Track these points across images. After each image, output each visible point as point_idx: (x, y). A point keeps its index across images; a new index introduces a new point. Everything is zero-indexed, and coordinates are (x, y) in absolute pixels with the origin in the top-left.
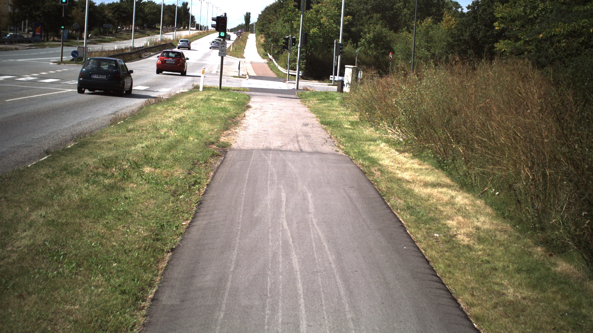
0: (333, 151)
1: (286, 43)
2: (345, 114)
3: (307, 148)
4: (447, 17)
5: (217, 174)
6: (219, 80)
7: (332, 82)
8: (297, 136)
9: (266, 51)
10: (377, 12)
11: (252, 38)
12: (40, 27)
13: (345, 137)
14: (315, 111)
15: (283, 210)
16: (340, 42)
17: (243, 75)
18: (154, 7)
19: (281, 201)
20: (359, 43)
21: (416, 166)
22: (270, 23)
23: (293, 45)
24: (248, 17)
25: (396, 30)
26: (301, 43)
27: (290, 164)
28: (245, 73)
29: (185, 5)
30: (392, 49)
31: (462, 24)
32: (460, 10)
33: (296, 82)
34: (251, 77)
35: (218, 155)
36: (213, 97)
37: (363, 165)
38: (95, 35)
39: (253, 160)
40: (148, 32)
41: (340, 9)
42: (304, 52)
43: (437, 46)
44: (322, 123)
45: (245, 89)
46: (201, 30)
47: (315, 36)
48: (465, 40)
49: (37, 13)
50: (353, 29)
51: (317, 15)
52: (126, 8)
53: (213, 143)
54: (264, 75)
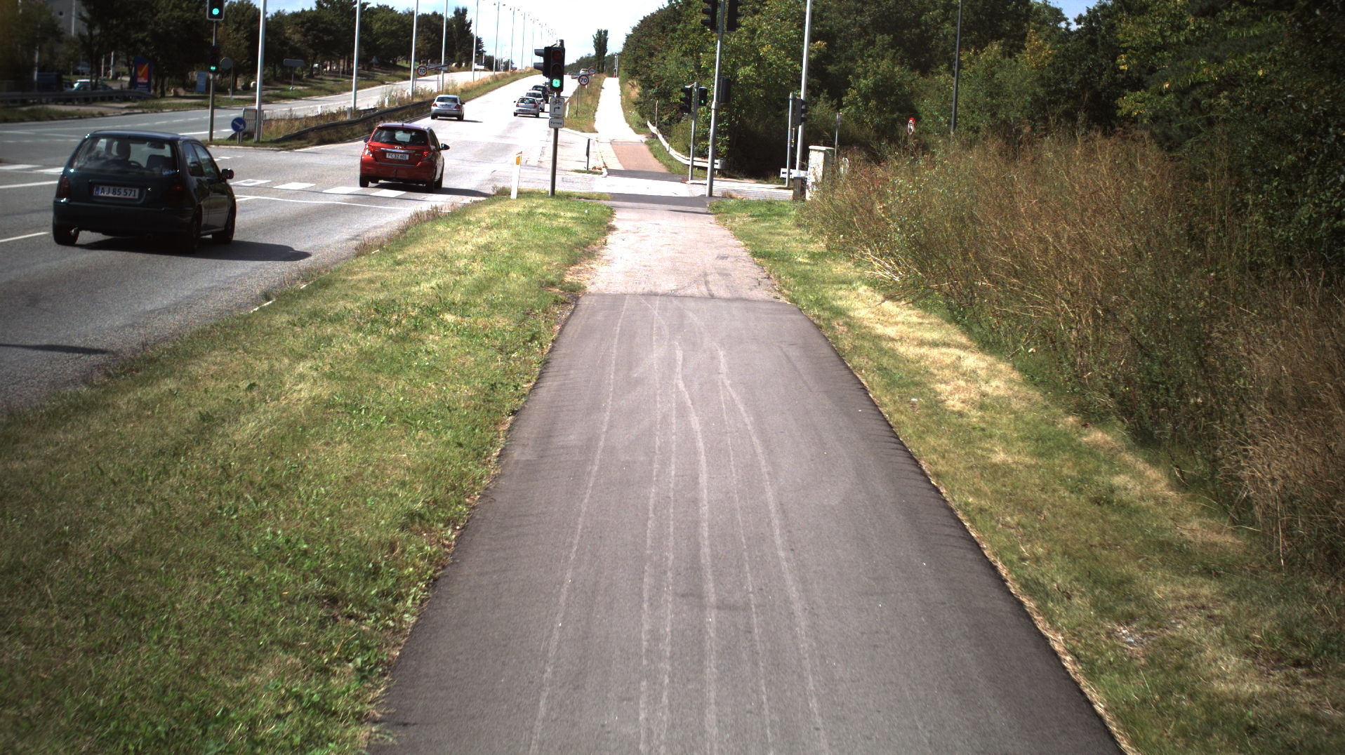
0: (771, 298)
1: (688, 100)
2: (802, 241)
3: (722, 292)
4: (1034, 40)
5: (568, 329)
6: (549, 177)
7: (784, 183)
8: (706, 275)
9: (643, 116)
10: (883, 31)
11: (611, 88)
12: (146, 66)
13: (794, 276)
14: (741, 235)
15: (678, 369)
16: (802, 97)
17: (595, 168)
18: (393, 20)
19: (675, 360)
20: (845, 98)
21: (915, 319)
22: (651, 55)
23: (701, 104)
24: (601, 41)
25: (925, 69)
26: (717, 99)
27: (691, 314)
28: (599, 164)
29: (460, 15)
30: (916, 112)
31: (1064, 56)
32: (1063, 25)
33: (707, 182)
34: (611, 172)
35: (564, 303)
36: (540, 210)
37: (819, 317)
38: (265, 83)
39: (627, 310)
40: (380, 75)
41: (802, 26)
42: (724, 118)
43: (1012, 105)
44: (754, 254)
45: (601, 197)
46: (497, 70)
47: (749, 84)
48: (1069, 91)
49: (140, 36)
50: (831, 68)
51: (752, 39)
52: (332, 23)
53: (553, 284)
54: (641, 169)
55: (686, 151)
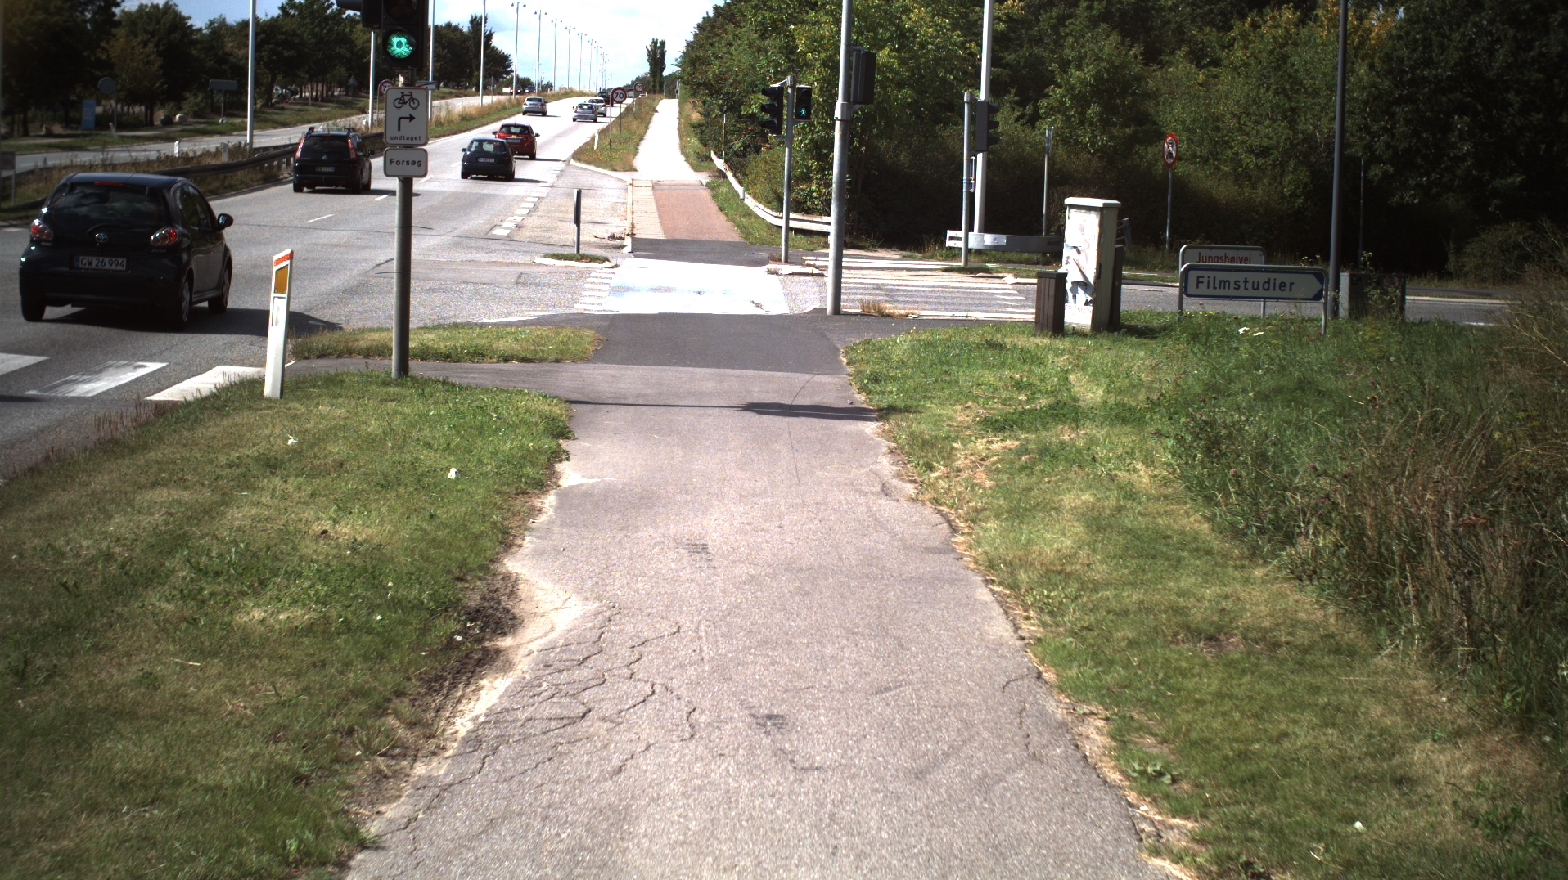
1: (774, 109)
7: (957, 258)
9: (706, 146)
11: (668, 112)
16: (982, 99)
20: (1043, 103)
23: (799, 116)
24: (657, 55)
26: (847, 97)
34: (646, 248)
54: (695, 237)
55: (775, 202)
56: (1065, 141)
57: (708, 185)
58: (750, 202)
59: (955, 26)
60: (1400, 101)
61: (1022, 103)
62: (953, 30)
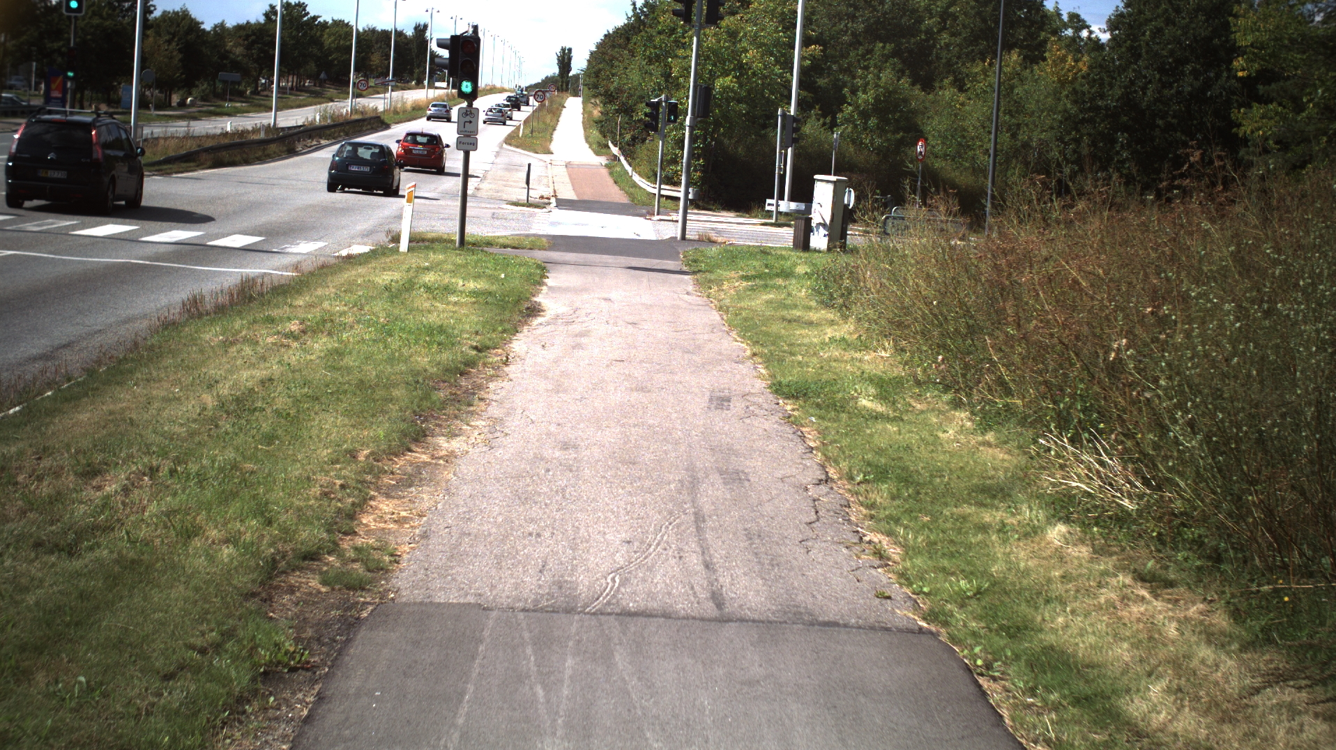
1: (654, 116)
4: (1054, 50)
7: (770, 217)
9: (605, 137)
10: (882, 38)
11: (574, 108)
12: (61, 78)
16: (792, 113)
17: (542, 197)
20: (839, 116)
23: (669, 120)
24: (565, 59)
25: (927, 84)
26: (693, 114)
29: (421, 30)
30: (924, 132)
32: (1085, 34)
38: (204, 99)
40: (330, 93)
41: (793, 27)
42: (699, 137)
45: (536, 243)
47: (727, 97)
48: (1108, 108)
51: (732, 43)
54: (597, 199)
56: (854, 142)
57: (606, 166)
58: (636, 178)
59: (777, 62)
60: (1083, 121)
61: (824, 116)
62: (775, 66)
